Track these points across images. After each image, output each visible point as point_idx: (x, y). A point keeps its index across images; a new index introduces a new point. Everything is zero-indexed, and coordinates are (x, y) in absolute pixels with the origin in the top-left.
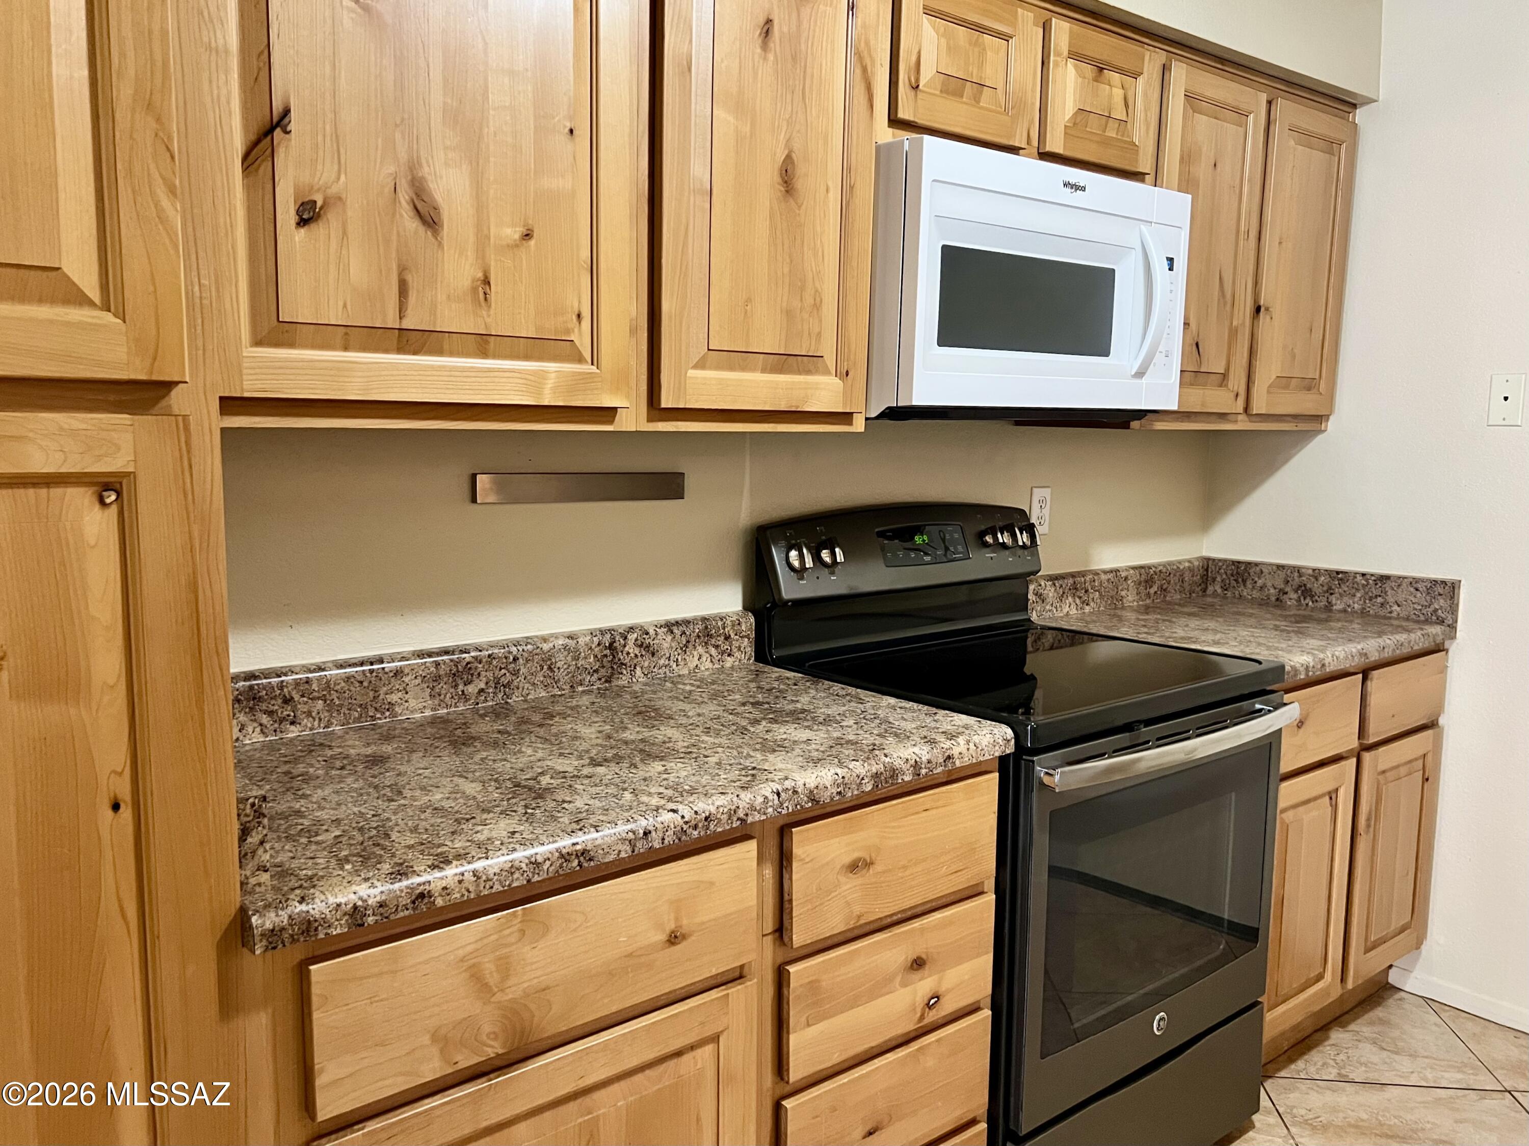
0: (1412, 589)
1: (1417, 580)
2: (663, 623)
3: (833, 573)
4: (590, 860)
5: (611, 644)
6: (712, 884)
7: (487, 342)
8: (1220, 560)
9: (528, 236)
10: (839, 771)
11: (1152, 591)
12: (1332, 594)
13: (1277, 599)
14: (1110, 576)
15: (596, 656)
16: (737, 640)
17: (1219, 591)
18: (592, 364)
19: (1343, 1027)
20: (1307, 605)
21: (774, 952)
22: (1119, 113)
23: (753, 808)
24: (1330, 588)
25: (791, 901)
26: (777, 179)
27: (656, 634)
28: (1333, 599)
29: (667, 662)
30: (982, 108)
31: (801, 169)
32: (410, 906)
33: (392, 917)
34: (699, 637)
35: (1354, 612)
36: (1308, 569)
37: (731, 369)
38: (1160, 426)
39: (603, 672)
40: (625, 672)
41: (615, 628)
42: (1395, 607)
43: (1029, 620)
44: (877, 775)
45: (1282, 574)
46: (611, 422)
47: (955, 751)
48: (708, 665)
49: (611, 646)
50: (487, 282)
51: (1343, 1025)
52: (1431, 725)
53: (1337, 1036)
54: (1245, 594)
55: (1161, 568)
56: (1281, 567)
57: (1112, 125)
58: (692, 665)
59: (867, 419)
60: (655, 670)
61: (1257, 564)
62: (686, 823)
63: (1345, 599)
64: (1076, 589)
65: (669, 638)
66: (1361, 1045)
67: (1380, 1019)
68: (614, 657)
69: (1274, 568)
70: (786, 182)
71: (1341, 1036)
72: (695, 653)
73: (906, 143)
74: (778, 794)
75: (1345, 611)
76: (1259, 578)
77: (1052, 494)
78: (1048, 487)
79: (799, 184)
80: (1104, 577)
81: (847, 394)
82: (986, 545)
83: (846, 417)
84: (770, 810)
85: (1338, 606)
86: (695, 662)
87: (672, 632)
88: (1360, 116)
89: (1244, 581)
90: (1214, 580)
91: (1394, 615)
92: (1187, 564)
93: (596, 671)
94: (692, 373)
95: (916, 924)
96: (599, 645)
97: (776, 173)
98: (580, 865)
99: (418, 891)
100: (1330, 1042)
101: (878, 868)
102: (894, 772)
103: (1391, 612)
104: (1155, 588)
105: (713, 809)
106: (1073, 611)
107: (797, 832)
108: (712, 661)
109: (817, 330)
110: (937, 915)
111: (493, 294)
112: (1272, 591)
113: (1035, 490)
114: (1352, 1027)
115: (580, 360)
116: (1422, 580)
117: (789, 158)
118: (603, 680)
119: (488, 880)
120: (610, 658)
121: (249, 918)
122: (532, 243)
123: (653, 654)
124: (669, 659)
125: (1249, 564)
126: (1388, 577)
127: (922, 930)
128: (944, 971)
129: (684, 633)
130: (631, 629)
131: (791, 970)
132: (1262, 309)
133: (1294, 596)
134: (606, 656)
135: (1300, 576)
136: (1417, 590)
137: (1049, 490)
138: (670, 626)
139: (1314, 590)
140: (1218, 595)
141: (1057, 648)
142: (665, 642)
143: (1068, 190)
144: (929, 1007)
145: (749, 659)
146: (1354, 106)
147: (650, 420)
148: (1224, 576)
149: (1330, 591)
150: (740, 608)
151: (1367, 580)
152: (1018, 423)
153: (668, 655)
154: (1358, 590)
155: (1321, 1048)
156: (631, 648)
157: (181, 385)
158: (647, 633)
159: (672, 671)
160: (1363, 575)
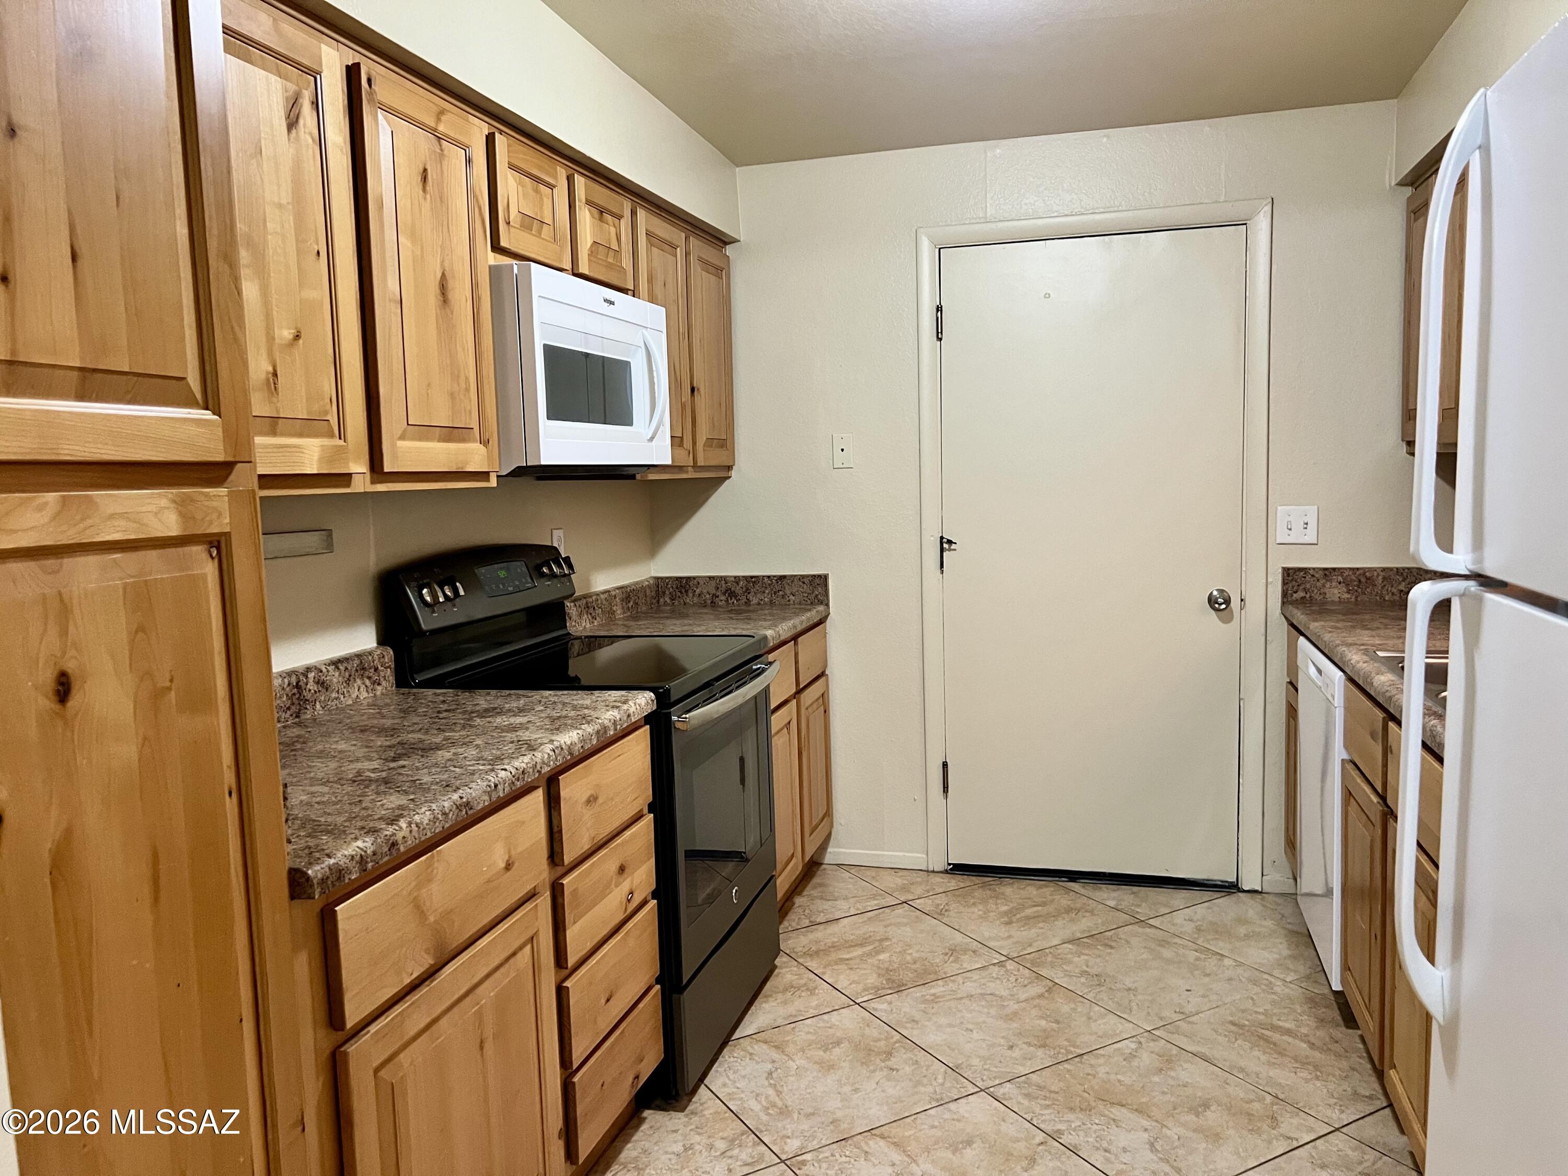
0: (801, 583)
1: (803, 576)
2: (329, 662)
3: (454, 606)
4: (471, 809)
5: (297, 683)
6: (523, 823)
7: (277, 424)
8: (667, 578)
9: (297, 337)
10: (579, 732)
11: (630, 605)
12: (749, 593)
13: (712, 602)
14: (606, 595)
15: (287, 695)
16: (383, 671)
17: (668, 601)
18: (340, 438)
19: (799, 895)
20: (733, 603)
21: (550, 873)
22: (615, 246)
23: (543, 763)
24: (748, 589)
25: (560, 831)
26: (438, 291)
27: (328, 671)
28: (750, 596)
29: (337, 695)
30: (543, 239)
31: (451, 284)
32: (388, 853)
33: (381, 862)
34: (357, 670)
35: (765, 604)
36: (731, 577)
37: (420, 439)
38: (652, 477)
39: (293, 708)
40: (308, 707)
41: (297, 670)
42: (792, 597)
43: (569, 634)
44: (598, 732)
45: (713, 583)
46: (348, 485)
47: (632, 710)
48: (365, 694)
49: (298, 686)
50: (275, 374)
51: (800, 894)
52: (822, 674)
53: (798, 901)
54: (688, 601)
55: (633, 587)
56: (711, 578)
57: (611, 253)
58: (354, 696)
59: (498, 476)
60: (329, 703)
61: (694, 578)
62: (514, 776)
63: (759, 595)
64: (588, 607)
65: (337, 674)
66: (814, 902)
67: (818, 884)
68: (300, 694)
69: (707, 579)
70: (443, 294)
71: (801, 900)
72: (355, 685)
73: (515, 267)
74: (554, 751)
75: (759, 604)
76: (697, 588)
77: (564, 533)
78: (561, 529)
79: (451, 296)
80: (602, 596)
81: (490, 457)
82: (543, 575)
83: (485, 475)
84: (552, 763)
85: (754, 601)
86: (356, 693)
87: (338, 669)
88: (729, 250)
89: (686, 592)
90: (664, 593)
91: (791, 602)
92: (647, 583)
93: (289, 708)
94: (400, 443)
95: (619, 840)
96: (289, 684)
97: (437, 287)
98: (466, 813)
99: (391, 841)
100: (796, 905)
101: (600, 801)
102: (605, 729)
103: (789, 601)
104: (631, 603)
105: (524, 765)
106: (588, 626)
107: (563, 778)
108: (367, 691)
109: (468, 408)
110: (628, 833)
111: (279, 385)
112: (708, 596)
113: (554, 531)
114: (805, 893)
115: (332, 436)
116: (807, 576)
117: (443, 274)
118: (294, 715)
119: (424, 829)
120: (297, 696)
121: (306, 874)
122: (301, 341)
123: (327, 689)
124: (338, 692)
125: (688, 579)
126: (784, 577)
127: (622, 844)
128: (633, 873)
129: (346, 669)
130: (308, 669)
131: (564, 882)
132: (696, 390)
133: (723, 598)
134: (294, 694)
135: (726, 583)
136: (804, 583)
137: (562, 531)
138: (336, 663)
139: (736, 592)
140: (668, 604)
141: (581, 655)
142: (334, 677)
143: (606, 304)
144: (629, 901)
145: (392, 687)
146: (726, 243)
147: (373, 482)
148: (671, 590)
149: (748, 591)
150: (375, 645)
151: (771, 580)
152: (539, 478)
153: (337, 689)
154: (766, 588)
155: (792, 911)
156: (312, 686)
157: (239, 465)
158: (321, 671)
159: (341, 703)
160: (769, 577)
